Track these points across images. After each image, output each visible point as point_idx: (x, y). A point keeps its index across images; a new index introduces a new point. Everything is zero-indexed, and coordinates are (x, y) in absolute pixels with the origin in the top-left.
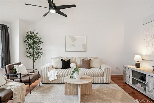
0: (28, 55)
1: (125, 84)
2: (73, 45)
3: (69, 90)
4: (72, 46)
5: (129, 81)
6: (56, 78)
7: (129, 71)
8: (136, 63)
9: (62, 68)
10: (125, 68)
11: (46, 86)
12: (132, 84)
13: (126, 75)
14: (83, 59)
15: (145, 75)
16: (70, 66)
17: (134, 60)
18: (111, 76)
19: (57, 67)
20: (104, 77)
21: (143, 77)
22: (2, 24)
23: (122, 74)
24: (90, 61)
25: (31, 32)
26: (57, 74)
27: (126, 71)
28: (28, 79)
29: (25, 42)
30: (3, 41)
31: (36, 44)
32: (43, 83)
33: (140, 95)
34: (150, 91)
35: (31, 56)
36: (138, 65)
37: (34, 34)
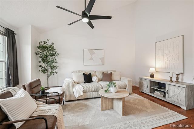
0: (40, 69)
1: (142, 94)
2: (92, 59)
3: (105, 105)
4: (90, 59)
5: (147, 90)
6: (82, 94)
7: (146, 82)
8: (151, 75)
9: (84, 83)
10: (141, 79)
11: (72, 104)
12: (150, 93)
13: (142, 85)
14: (103, 73)
15: (165, 84)
16: (92, 80)
17: (149, 72)
18: (133, 86)
19: (79, 82)
20: (126, 89)
21: (161, 86)
22: (8, 29)
23: (138, 86)
24: (111, 74)
25: (45, 42)
26: (83, 90)
27: (143, 81)
28: (58, 98)
29: (37, 54)
30: (9, 51)
31: (51, 56)
32: (66, 101)
33: (160, 101)
34: (170, 98)
35: (44, 71)
36: (152, 76)
37: (49, 45)
